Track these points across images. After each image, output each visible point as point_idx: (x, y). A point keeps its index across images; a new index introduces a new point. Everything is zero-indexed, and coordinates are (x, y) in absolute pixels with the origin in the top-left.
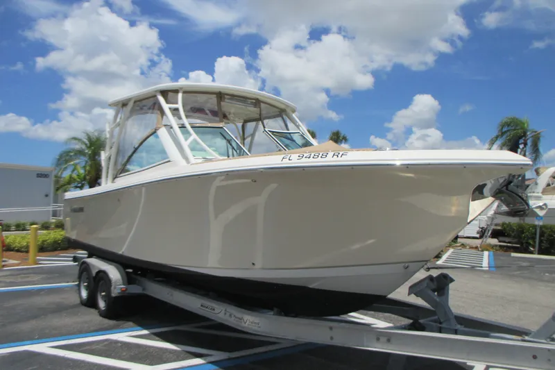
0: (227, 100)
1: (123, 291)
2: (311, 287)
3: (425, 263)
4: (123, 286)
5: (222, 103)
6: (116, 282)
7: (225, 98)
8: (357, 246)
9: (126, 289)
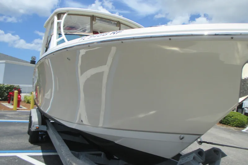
0: (97, 21)
1: (37, 128)
2: (116, 142)
3: (199, 136)
4: (38, 126)
5: (94, 22)
6: (34, 123)
7: (96, 19)
8: (142, 116)
9: (39, 128)
